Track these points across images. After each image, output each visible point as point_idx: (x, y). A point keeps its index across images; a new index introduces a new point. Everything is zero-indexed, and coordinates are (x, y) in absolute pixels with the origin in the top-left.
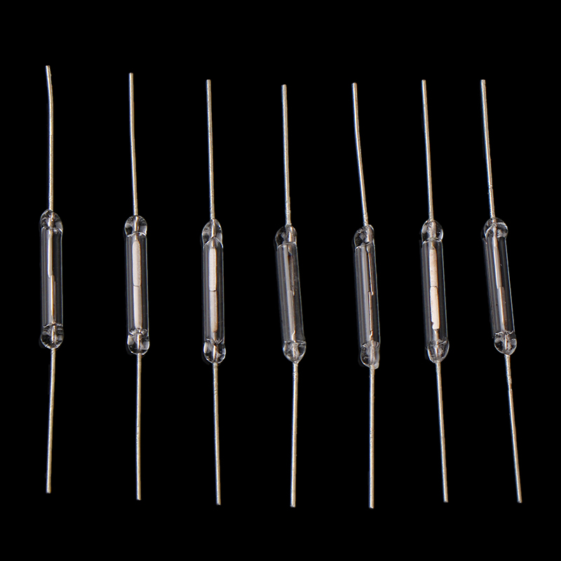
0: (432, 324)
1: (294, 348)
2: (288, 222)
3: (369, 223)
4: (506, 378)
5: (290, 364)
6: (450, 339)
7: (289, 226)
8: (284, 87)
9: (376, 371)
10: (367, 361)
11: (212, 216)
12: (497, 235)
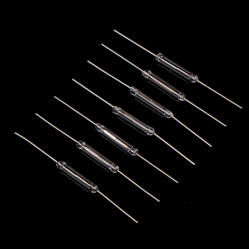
0: (172, 92)
1: (150, 131)
2: (113, 106)
3: (131, 87)
4: (204, 86)
5: (154, 135)
6: (181, 91)
7: (114, 107)
8: (73, 80)
9: (174, 116)
10: (169, 116)
11: (94, 123)
12: (161, 58)
